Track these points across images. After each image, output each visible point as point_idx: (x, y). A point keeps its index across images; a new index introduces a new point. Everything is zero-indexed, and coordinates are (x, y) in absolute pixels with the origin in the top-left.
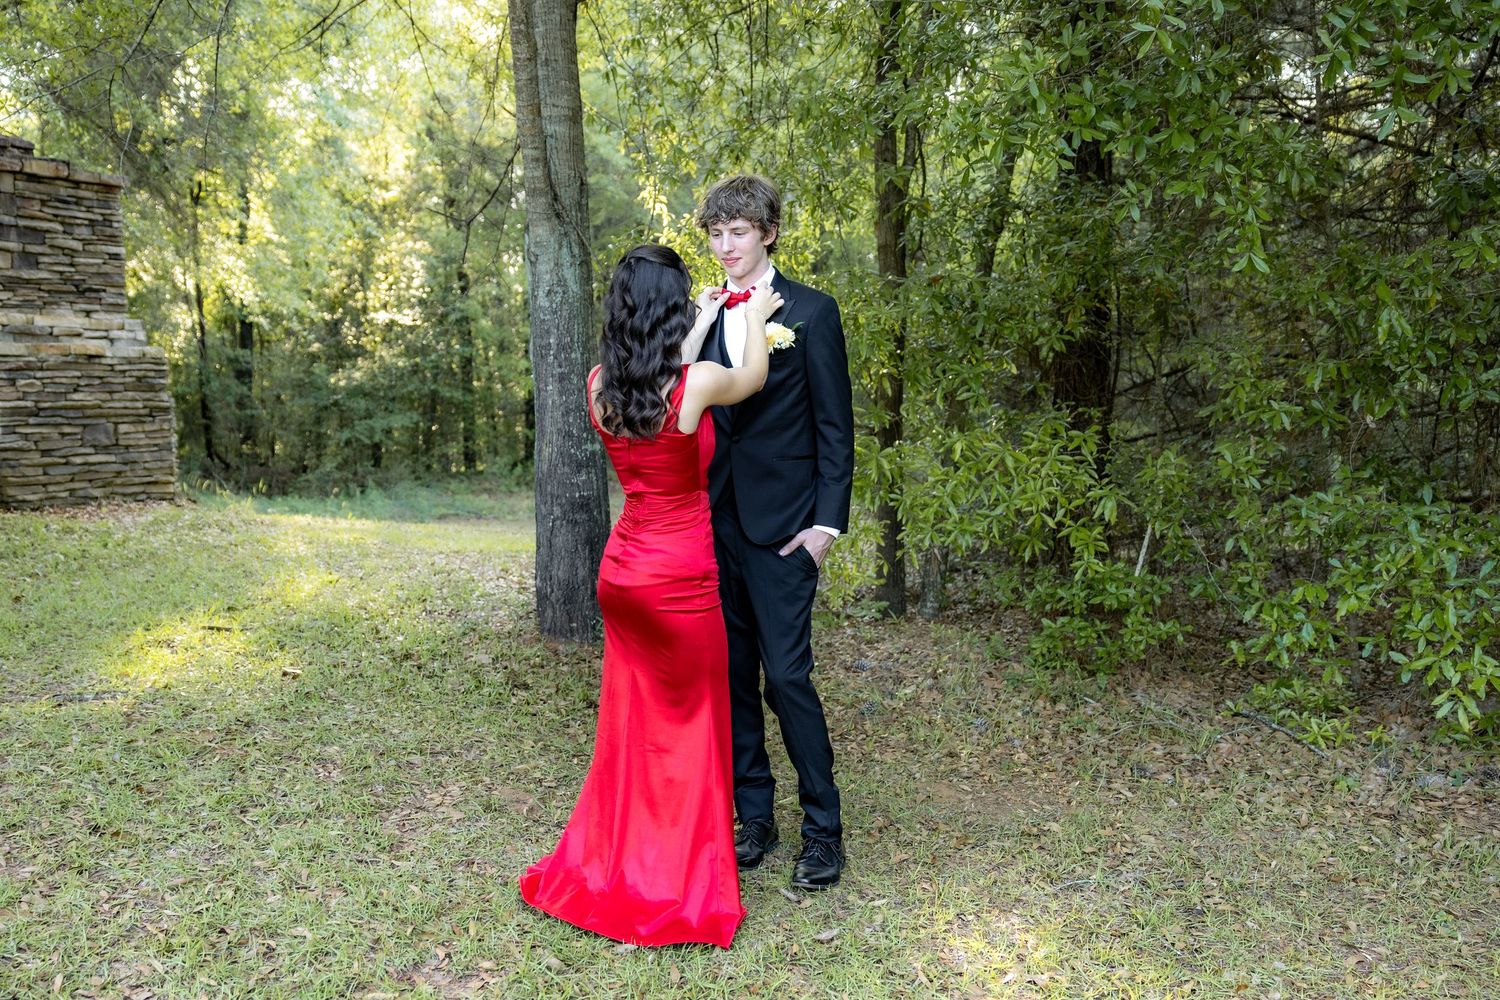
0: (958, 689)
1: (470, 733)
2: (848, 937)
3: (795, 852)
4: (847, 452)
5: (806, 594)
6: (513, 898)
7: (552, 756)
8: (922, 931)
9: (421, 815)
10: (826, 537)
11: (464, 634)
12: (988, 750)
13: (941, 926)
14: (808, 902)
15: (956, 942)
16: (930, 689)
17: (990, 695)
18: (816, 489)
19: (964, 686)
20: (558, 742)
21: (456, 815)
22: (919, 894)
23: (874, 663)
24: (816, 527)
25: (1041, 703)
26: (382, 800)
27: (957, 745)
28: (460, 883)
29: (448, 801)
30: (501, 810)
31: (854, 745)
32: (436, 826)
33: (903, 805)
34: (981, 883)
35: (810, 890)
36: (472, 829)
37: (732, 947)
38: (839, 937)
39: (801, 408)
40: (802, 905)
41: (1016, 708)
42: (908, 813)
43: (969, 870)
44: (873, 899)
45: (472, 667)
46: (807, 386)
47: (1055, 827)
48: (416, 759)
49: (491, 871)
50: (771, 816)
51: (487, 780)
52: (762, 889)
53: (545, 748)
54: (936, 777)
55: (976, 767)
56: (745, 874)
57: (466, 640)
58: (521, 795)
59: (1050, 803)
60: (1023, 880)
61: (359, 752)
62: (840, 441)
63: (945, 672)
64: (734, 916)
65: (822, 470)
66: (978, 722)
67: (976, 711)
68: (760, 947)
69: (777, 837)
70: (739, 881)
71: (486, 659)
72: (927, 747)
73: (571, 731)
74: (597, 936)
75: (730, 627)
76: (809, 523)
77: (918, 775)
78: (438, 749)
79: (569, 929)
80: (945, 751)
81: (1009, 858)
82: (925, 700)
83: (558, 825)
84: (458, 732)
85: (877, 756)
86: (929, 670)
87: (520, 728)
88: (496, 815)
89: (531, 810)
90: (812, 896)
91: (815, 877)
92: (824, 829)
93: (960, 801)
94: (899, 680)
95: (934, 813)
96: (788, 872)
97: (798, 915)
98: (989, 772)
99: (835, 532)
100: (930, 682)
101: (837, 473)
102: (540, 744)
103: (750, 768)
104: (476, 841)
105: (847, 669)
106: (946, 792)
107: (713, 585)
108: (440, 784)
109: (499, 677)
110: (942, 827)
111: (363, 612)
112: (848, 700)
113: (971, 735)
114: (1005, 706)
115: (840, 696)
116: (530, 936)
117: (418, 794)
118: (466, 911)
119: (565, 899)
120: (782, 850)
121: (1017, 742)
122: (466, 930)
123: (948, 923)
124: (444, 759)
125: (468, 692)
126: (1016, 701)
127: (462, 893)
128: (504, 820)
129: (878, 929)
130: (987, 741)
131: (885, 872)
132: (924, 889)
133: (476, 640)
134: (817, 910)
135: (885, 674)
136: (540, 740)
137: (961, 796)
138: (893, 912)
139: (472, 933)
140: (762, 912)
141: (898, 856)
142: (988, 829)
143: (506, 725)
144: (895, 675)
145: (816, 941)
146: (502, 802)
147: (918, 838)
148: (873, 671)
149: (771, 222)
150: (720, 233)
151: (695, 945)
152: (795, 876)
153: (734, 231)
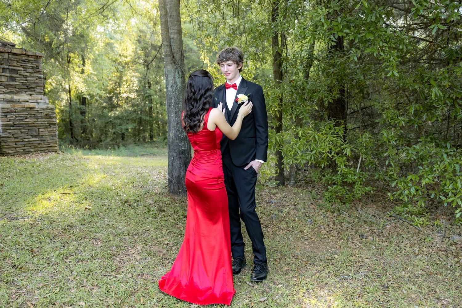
0: (302, 209)
1: (145, 228)
2: (270, 300)
3: (251, 268)
4: (266, 135)
5: (253, 182)
6: (156, 288)
7: (172, 235)
8: (295, 296)
9: (128, 257)
10: (259, 164)
11: (145, 194)
12: (313, 230)
13: (301, 294)
14: (256, 287)
15: (307, 300)
16: (293, 209)
17: (313, 211)
18: (256, 148)
19: (304, 208)
20: (174, 230)
21: (139, 257)
22: (293, 282)
23: (276, 201)
24: (256, 160)
25: (329, 213)
26: (114, 252)
27: (303, 228)
28: (139, 282)
29: (136, 252)
30: (154, 255)
31: (270, 229)
32: (132, 262)
33: (287, 250)
34: (314, 277)
35: (257, 282)
36: (144, 262)
37: (231, 304)
38: (267, 300)
40: (254, 288)
41: (321, 215)
42: (288, 253)
43: (309, 273)
44: (278, 285)
45: (147, 205)
47: (336, 256)
48: (127, 237)
49: (150, 278)
50: (244, 256)
51: (150, 244)
52: (241, 282)
53: (170, 232)
54: (296, 239)
55: (309, 236)
56: (235, 276)
57: (146, 196)
58: (161, 249)
59: (334, 248)
60: (327, 276)
61: (108, 235)
62: (264, 132)
63: (298, 204)
64: (231, 293)
65: (258, 141)
66: (309, 220)
67: (308, 216)
68: (240, 304)
69: (245, 263)
70: (233, 279)
71: (152, 202)
72: (293, 229)
73: (178, 226)
74: (184, 301)
75: (229, 193)
76: (254, 159)
77: (291, 239)
78: (134, 234)
79: (175, 299)
80: (299, 230)
81: (322, 268)
82: (292, 213)
83: (173, 260)
84: (141, 227)
85: (277, 232)
86: (293, 203)
87: (162, 226)
88: (152, 257)
89: (164, 255)
90: (258, 285)
91: (258, 277)
92: (261, 261)
93: (305, 248)
94: (283, 207)
95: (297, 252)
96: (250, 276)
97: (253, 292)
98: (314, 237)
99: (262, 162)
100: (293, 207)
101: (263, 142)
102: (168, 231)
103: (236, 240)
104: (145, 267)
105: (267, 203)
106: (300, 245)
107: (222, 180)
108: (134, 246)
109: (156, 208)
110: (300, 257)
111: (113, 187)
112: (267, 214)
113: (307, 225)
114: (317, 214)
115: (265, 212)
116: (161, 303)
117: (127, 250)
118: (140, 293)
119: (174, 288)
120: (247, 267)
121: (322, 227)
122: (140, 301)
123: (304, 293)
124: (136, 237)
125: (145, 213)
126: (321, 213)
127: (139, 286)
128: (155, 259)
129: (280, 296)
130: (312, 227)
131: (282, 274)
132: (295, 280)
133: (149, 196)
134: (260, 289)
135: (279, 204)
136: (168, 230)
137: (305, 246)
138: (285, 289)
139: (142, 301)
140: (241, 291)
141: (286, 268)
142: (315, 258)
143: (157, 224)
144: (282, 205)
145: (259, 301)
146: (154, 252)
147: (292, 261)
148: (275, 203)
149: (240, 62)
150: (223, 66)
151: (218, 304)
152: (252, 277)
153: (228, 65)
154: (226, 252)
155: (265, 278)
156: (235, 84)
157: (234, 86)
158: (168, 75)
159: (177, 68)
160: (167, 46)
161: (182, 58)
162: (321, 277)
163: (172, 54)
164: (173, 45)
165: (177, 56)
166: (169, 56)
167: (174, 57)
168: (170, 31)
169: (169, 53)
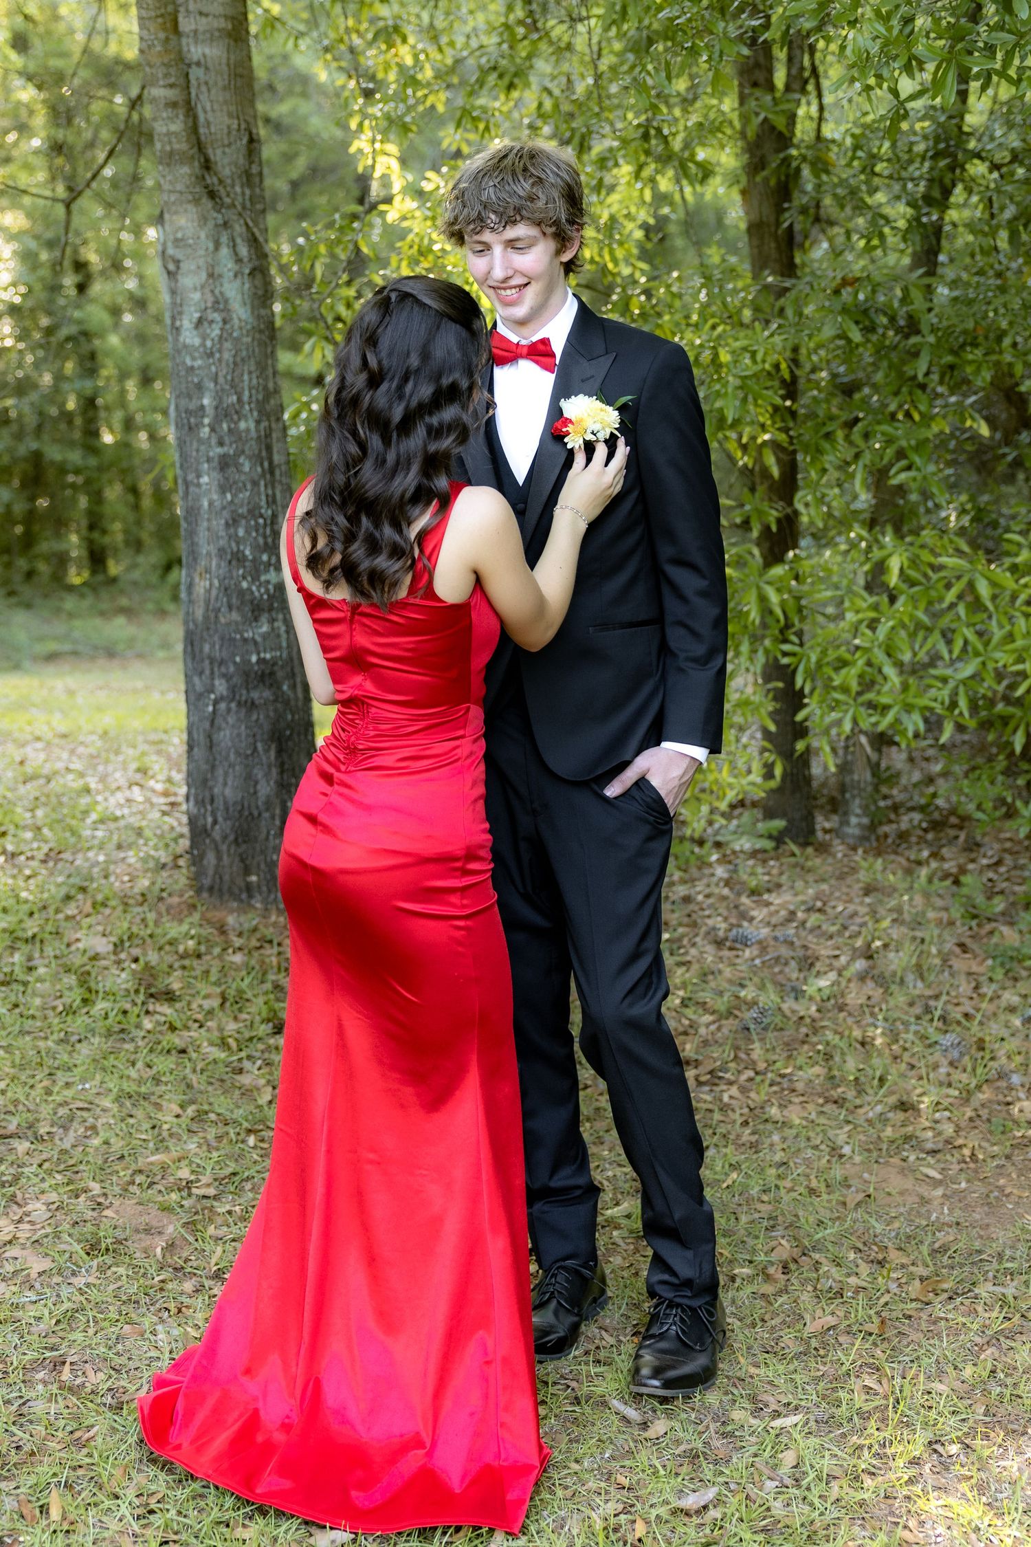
0: (910, 978)
1: (69, 1093)
2: (734, 1501)
3: (635, 1317)
4: (715, 611)
6: (132, 1439)
7: (211, 1133)
8: (868, 1482)
10: (685, 763)
11: (68, 898)
14: (660, 1426)
15: (932, 1505)
16: (862, 977)
17: (965, 988)
18: (664, 679)
19: (920, 970)
20: (222, 1104)
21: (37, 1265)
22: (859, 1400)
23: (765, 932)
24: (667, 745)
27: (913, 1088)
28: (39, 1407)
29: (24, 1232)
30: (117, 1249)
31: (734, 1091)
33: (825, 1214)
34: (968, 1371)
35: (664, 1400)
36: (65, 1292)
37: (524, 1530)
38: (718, 1502)
39: (631, 540)
40: (651, 1433)
41: (1012, 1010)
42: (830, 1231)
43: (944, 1347)
44: (777, 1414)
45: (78, 960)
46: (642, 499)
49: (96, 1379)
50: (592, 1256)
51: (96, 1188)
52: (577, 1400)
53: (200, 1117)
54: (875, 1150)
55: (949, 1129)
56: (550, 1368)
57: (71, 910)
58: (153, 1217)
62: (702, 593)
63: (886, 946)
64: (529, 1468)
65: (672, 645)
66: (948, 1040)
67: (943, 1018)
68: (575, 1528)
69: (603, 1292)
70: (535, 1385)
71: (102, 946)
72: (861, 1092)
73: (245, 1080)
74: (280, 1514)
75: (512, 924)
76: (653, 740)
77: (847, 1150)
78: (12, 1127)
79: (229, 1502)
80: (892, 1100)
81: (1017, 1319)
82: (854, 998)
83: (218, 1276)
84: (48, 1092)
85: (774, 1111)
86: (859, 943)
87: (157, 1081)
88: (108, 1259)
89: (171, 1247)
90: (670, 1415)
91: (672, 1374)
92: (688, 1283)
93: (924, 1201)
94: (808, 963)
95: (879, 1227)
96: (624, 1363)
97: (643, 1456)
98: (972, 1141)
99: (700, 752)
100: (860, 965)
101: (700, 650)
102: (191, 1111)
103: (553, 1173)
104: (68, 1319)
105: (719, 943)
106: (896, 1183)
107: (483, 870)
108: (12, 1199)
109: (121, 979)
110: (895, 1257)
112: (721, 1004)
113: (936, 1067)
114: (992, 1007)
115: (706, 996)
116: (158, 1519)
118: (44, 1469)
120: (612, 1314)
121: (1016, 1079)
122: (44, 1510)
123: (915, 1462)
124: (22, 1146)
125: (69, 1011)
126: (1011, 997)
127: (40, 1429)
128: (121, 1270)
129: (788, 1482)
130: (964, 1077)
131: (797, 1356)
132: (867, 1390)
133: (88, 908)
134: (678, 1442)
135: (784, 951)
136: (193, 1102)
137: (924, 1190)
138: (814, 1441)
139: (55, 1514)
140: (579, 1450)
141: (820, 1319)
142: (975, 1258)
143: (133, 1073)
144: (801, 953)
145: (675, 1512)
146: (120, 1234)
147: (853, 1280)
148: (763, 946)
149: (571, 222)
150: (486, 248)
151: (458, 1529)
152: (637, 1371)
153: (511, 244)
154: (497, 1249)
155: (705, 1378)
156: (545, 342)
157: (540, 352)
158: (177, 262)
159: (226, 225)
160: (174, 105)
161: (255, 169)
162: (1011, 1369)
163: (200, 146)
164: (204, 97)
165: (227, 160)
166: (184, 159)
167: (207, 165)
168: (186, 24)
169: (181, 146)
